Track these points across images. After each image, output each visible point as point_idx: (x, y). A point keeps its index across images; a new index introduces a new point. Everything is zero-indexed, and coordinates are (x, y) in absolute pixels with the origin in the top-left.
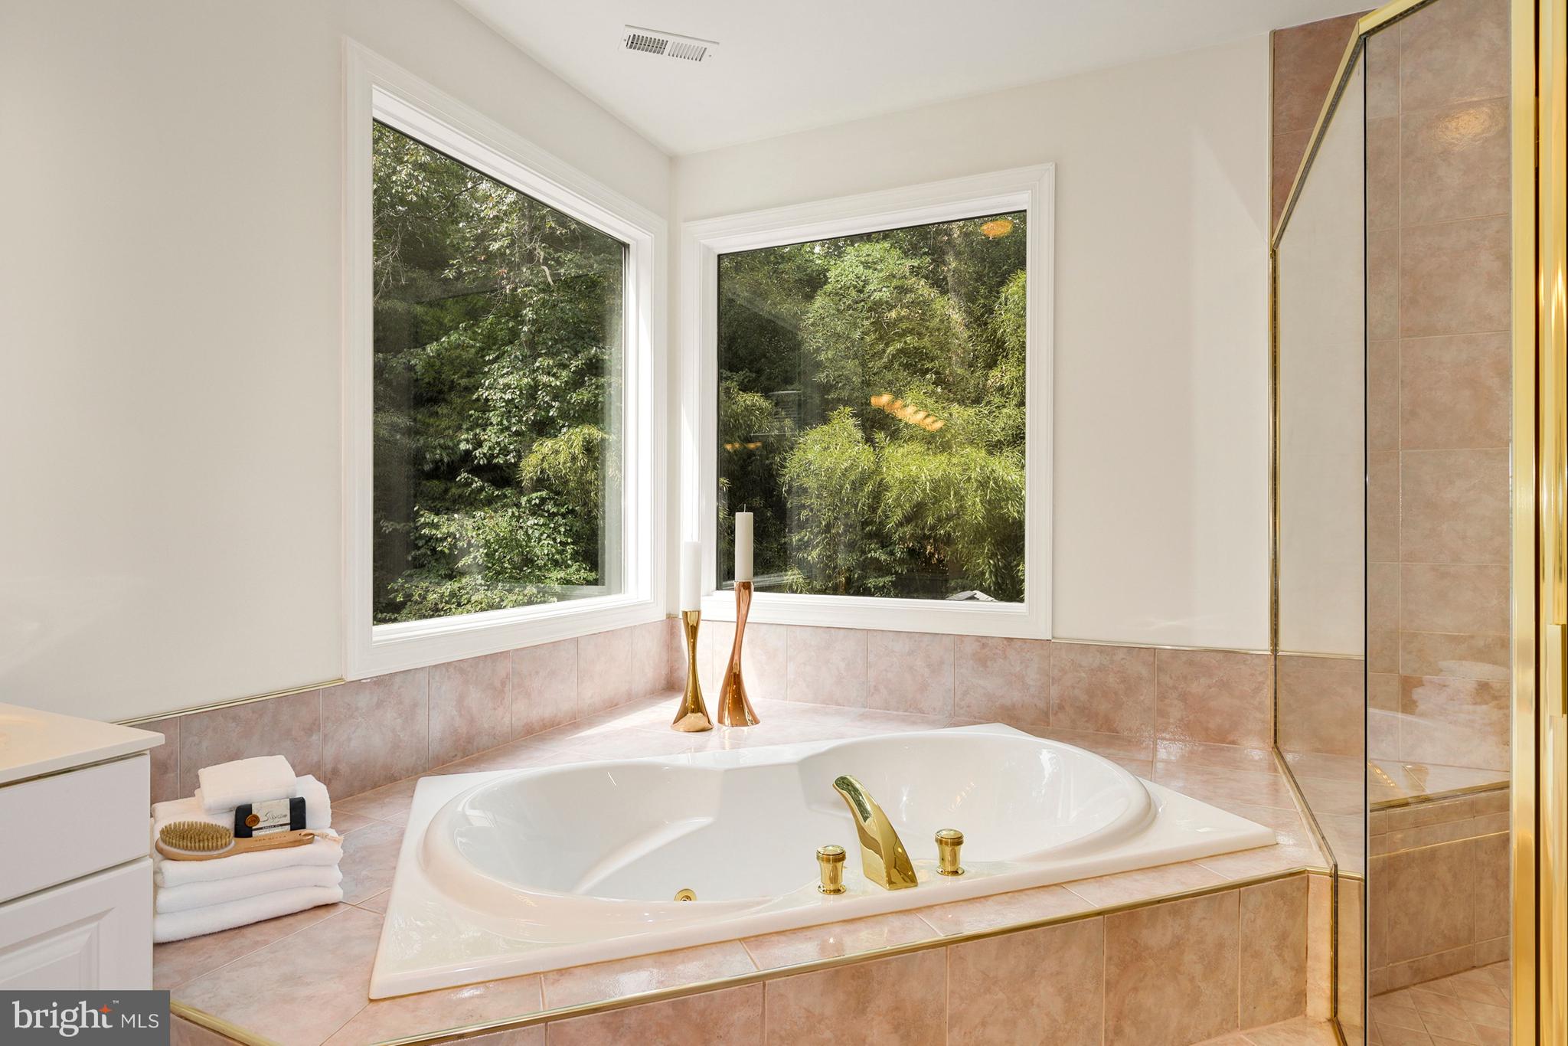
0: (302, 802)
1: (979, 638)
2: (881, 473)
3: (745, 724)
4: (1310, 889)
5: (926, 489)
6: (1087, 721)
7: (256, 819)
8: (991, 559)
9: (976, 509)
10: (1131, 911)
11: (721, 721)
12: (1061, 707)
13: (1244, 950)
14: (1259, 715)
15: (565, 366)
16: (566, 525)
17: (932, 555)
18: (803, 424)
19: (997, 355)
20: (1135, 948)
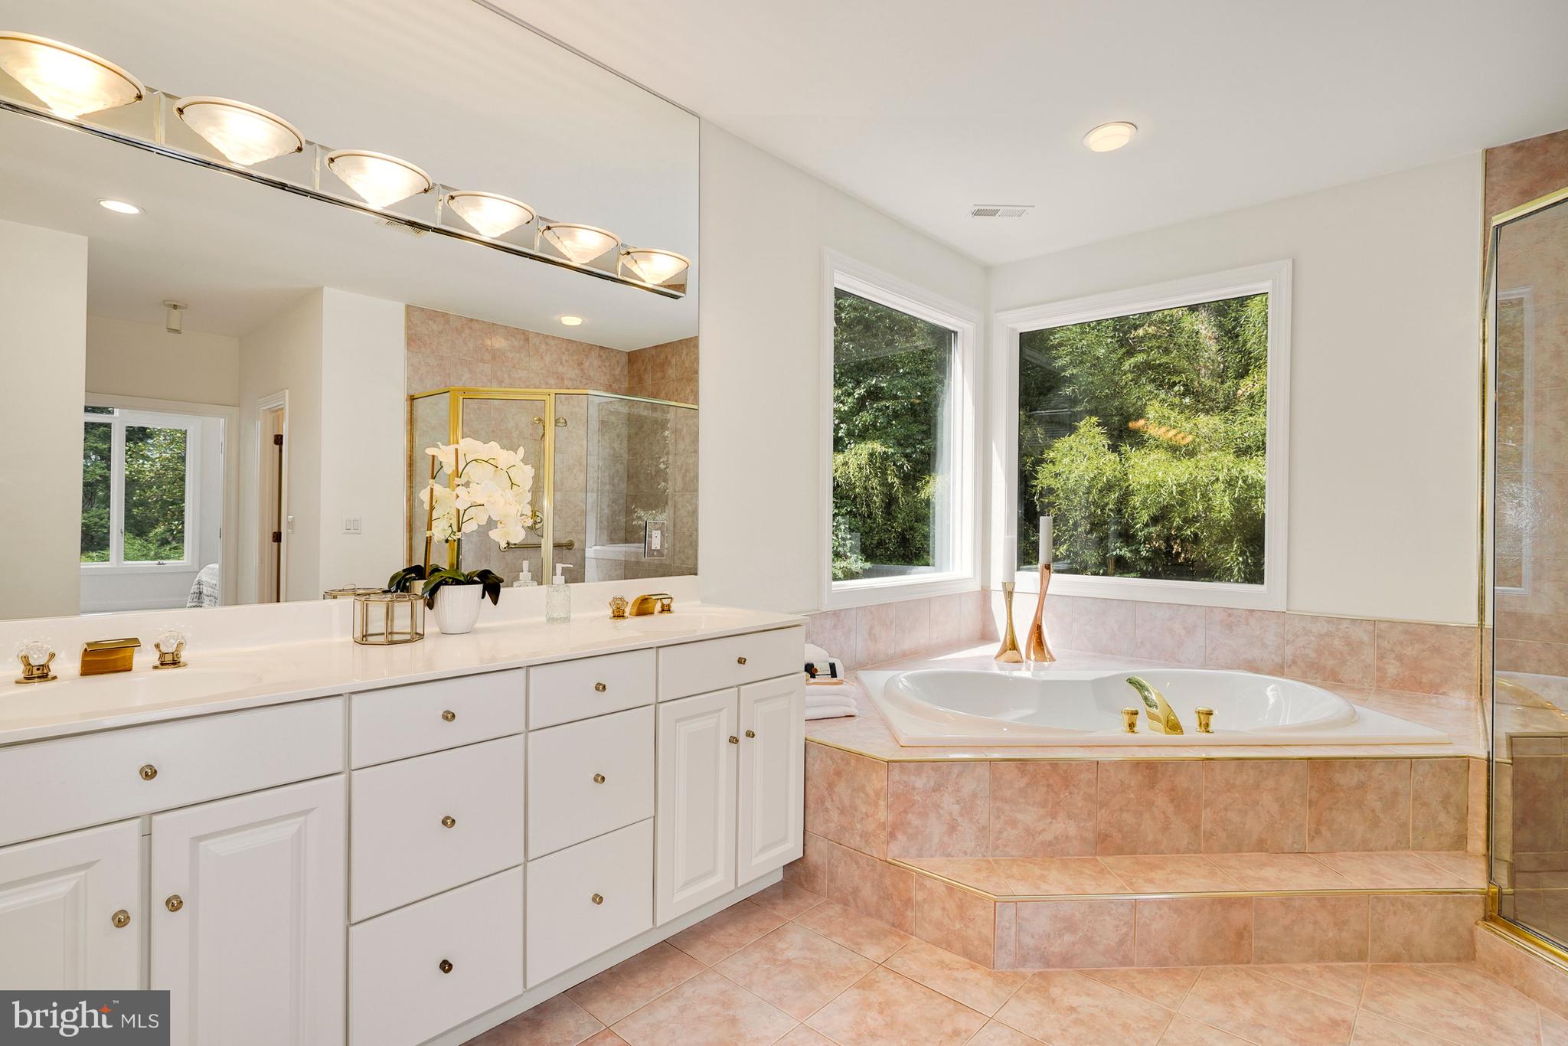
0: (834, 664)
1: (1226, 609)
2: (1128, 480)
3: (1045, 660)
4: (1471, 769)
5: (1172, 492)
6: (1316, 673)
7: (816, 670)
8: (1241, 556)
9: (1223, 505)
10: (1328, 762)
11: (1028, 657)
12: (1294, 662)
13: (1415, 799)
14: (1467, 674)
15: (850, 395)
16: (845, 524)
17: (1178, 554)
18: (1055, 435)
19: (1249, 365)
20: (1331, 784)
